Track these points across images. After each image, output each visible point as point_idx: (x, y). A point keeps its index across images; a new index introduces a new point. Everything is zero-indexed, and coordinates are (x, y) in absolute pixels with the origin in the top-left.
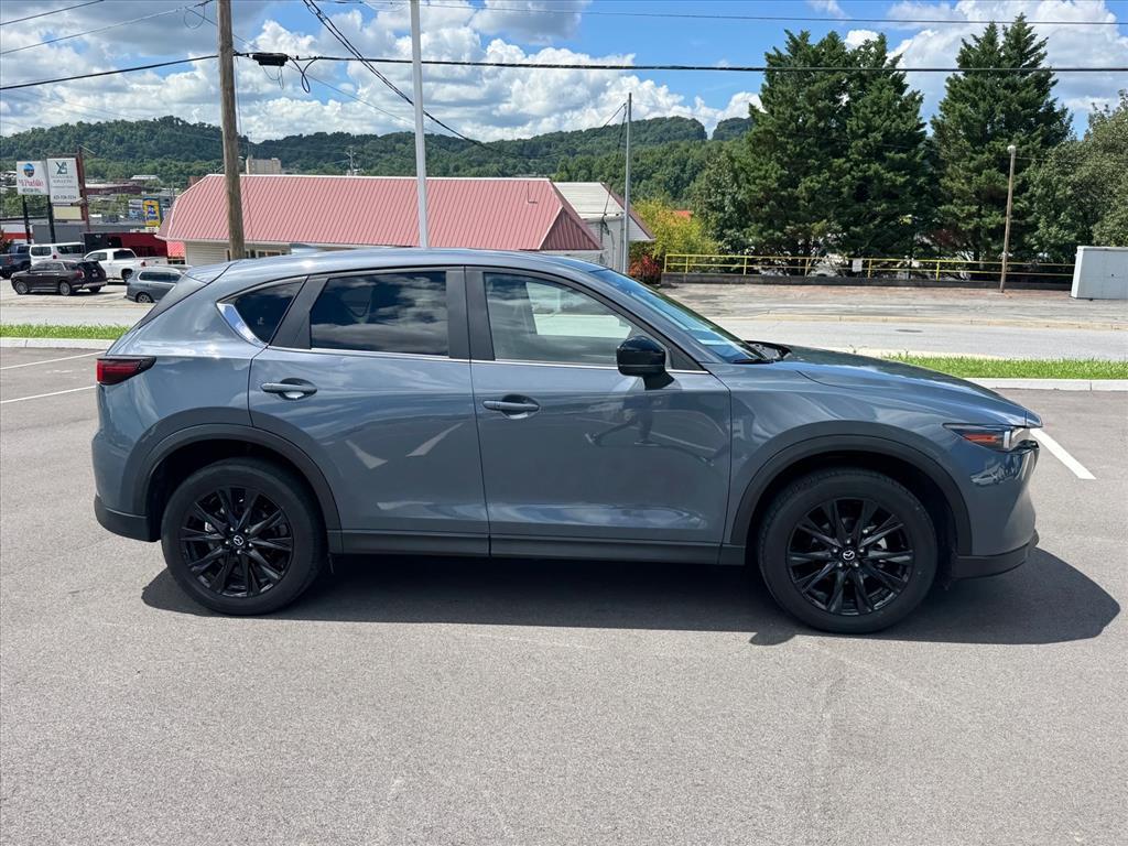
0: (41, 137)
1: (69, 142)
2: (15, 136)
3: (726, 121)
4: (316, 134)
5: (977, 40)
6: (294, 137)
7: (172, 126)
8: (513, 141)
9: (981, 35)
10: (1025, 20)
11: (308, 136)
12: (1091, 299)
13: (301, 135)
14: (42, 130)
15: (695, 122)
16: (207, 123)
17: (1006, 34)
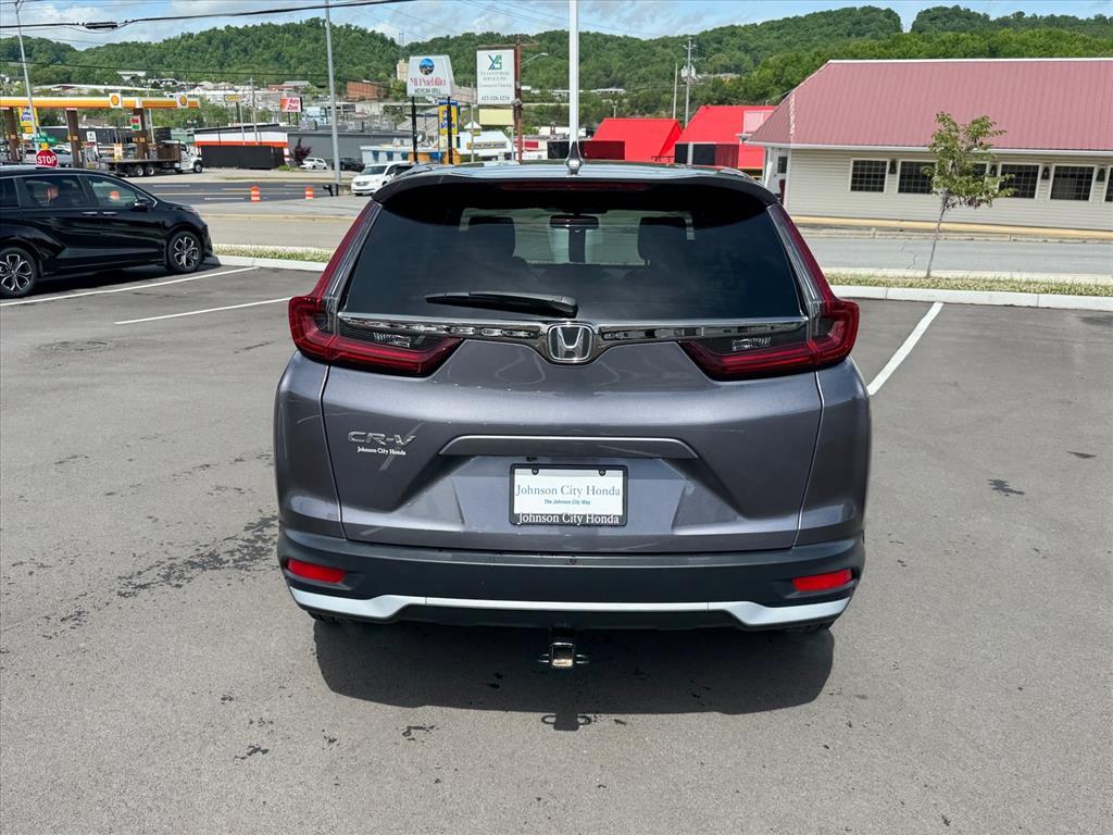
0: (191, 41)
1: (218, 48)
2: (164, 41)
3: (928, 11)
4: (466, 34)
6: (441, 38)
7: (318, 27)
8: (679, 37)
11: (456, 38)
13: (448, 36)
14: (191, 35)
15: (890, 14)
16: (354, 25)
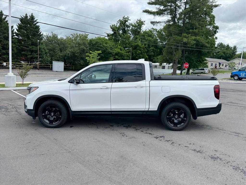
5: (24, 16)
9: (25, 15)
10: (33, 14)
12: (57, 71)
17: (30, 16)
